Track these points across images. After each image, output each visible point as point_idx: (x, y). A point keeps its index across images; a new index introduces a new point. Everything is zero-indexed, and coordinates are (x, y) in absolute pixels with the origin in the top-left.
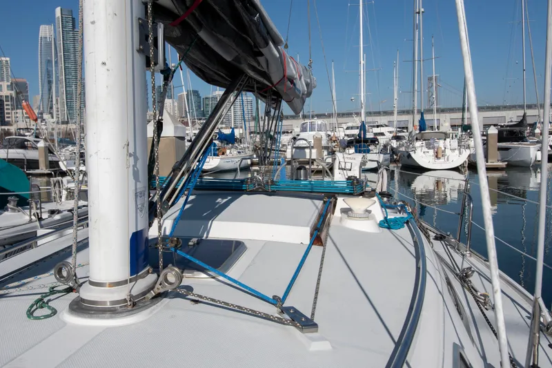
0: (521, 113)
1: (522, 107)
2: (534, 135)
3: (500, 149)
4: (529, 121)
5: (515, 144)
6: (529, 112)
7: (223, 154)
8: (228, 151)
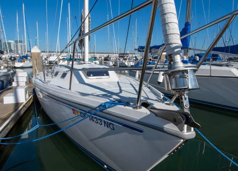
0: (108, 55)
1: (108, 53)
2: (111, 60)
3: (104, 63)
4: (110, 57)
5: (107, 62)
6: (110, 55)
7: (24, 62)
8: (26, 61)
